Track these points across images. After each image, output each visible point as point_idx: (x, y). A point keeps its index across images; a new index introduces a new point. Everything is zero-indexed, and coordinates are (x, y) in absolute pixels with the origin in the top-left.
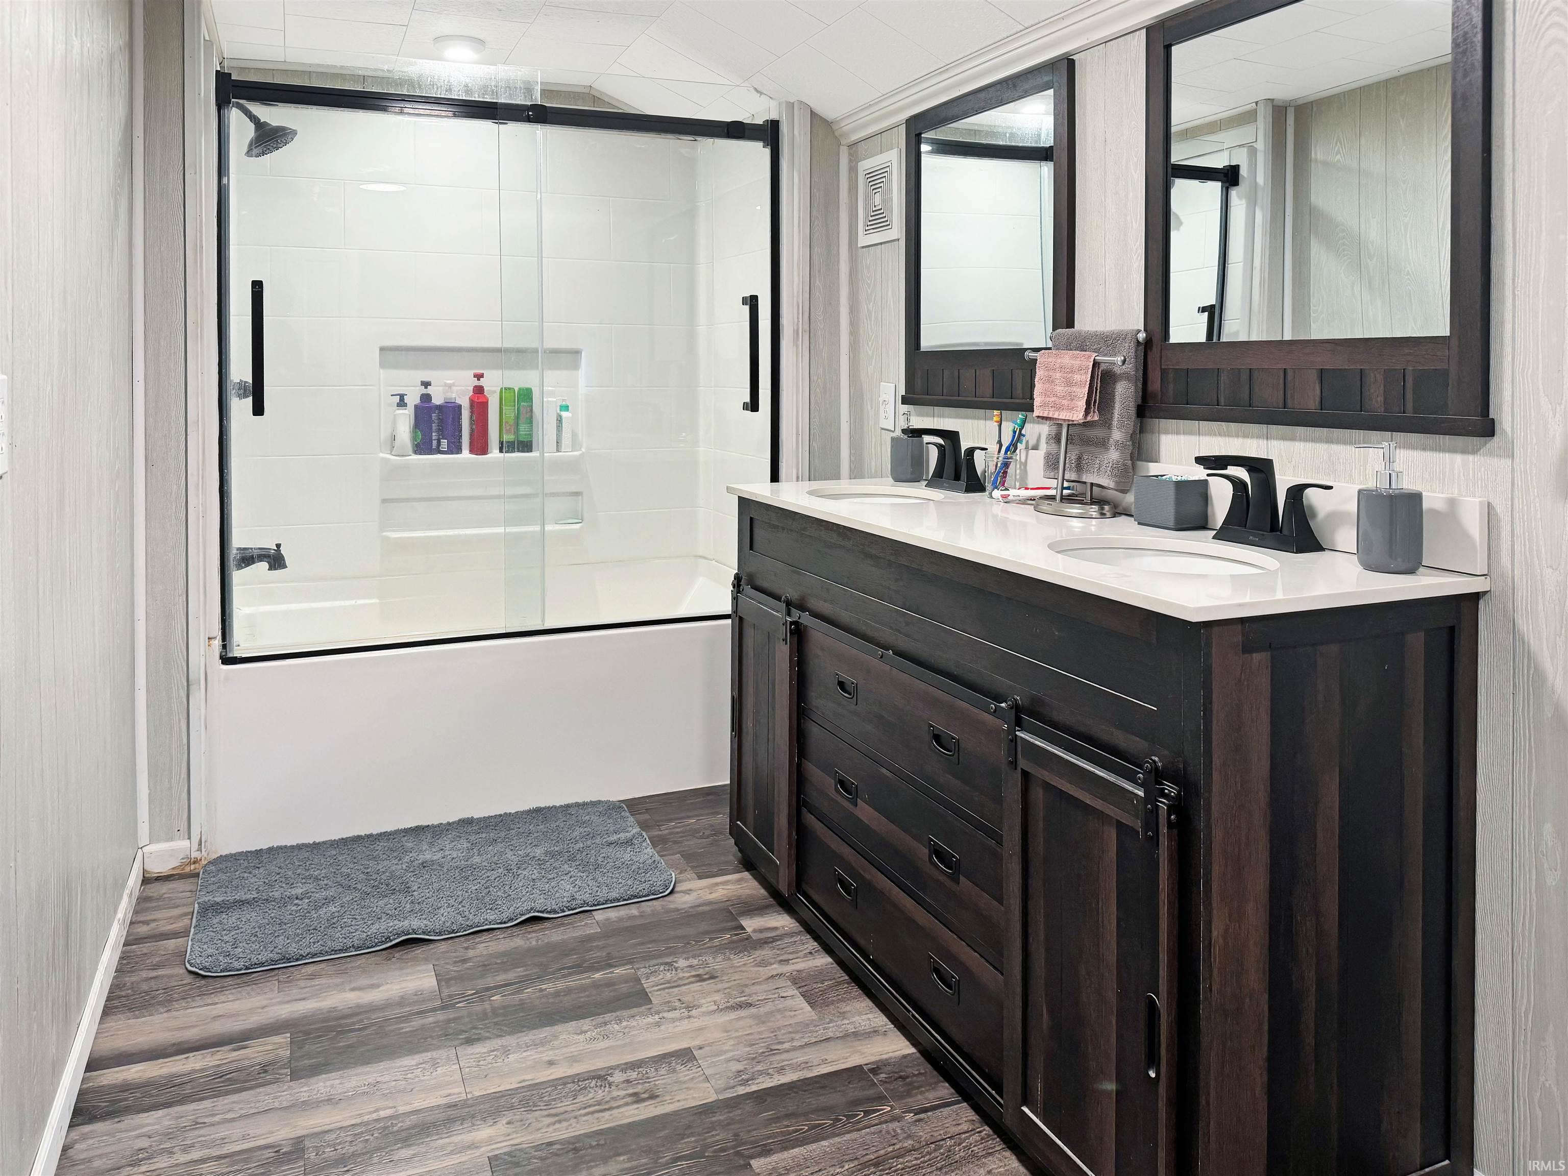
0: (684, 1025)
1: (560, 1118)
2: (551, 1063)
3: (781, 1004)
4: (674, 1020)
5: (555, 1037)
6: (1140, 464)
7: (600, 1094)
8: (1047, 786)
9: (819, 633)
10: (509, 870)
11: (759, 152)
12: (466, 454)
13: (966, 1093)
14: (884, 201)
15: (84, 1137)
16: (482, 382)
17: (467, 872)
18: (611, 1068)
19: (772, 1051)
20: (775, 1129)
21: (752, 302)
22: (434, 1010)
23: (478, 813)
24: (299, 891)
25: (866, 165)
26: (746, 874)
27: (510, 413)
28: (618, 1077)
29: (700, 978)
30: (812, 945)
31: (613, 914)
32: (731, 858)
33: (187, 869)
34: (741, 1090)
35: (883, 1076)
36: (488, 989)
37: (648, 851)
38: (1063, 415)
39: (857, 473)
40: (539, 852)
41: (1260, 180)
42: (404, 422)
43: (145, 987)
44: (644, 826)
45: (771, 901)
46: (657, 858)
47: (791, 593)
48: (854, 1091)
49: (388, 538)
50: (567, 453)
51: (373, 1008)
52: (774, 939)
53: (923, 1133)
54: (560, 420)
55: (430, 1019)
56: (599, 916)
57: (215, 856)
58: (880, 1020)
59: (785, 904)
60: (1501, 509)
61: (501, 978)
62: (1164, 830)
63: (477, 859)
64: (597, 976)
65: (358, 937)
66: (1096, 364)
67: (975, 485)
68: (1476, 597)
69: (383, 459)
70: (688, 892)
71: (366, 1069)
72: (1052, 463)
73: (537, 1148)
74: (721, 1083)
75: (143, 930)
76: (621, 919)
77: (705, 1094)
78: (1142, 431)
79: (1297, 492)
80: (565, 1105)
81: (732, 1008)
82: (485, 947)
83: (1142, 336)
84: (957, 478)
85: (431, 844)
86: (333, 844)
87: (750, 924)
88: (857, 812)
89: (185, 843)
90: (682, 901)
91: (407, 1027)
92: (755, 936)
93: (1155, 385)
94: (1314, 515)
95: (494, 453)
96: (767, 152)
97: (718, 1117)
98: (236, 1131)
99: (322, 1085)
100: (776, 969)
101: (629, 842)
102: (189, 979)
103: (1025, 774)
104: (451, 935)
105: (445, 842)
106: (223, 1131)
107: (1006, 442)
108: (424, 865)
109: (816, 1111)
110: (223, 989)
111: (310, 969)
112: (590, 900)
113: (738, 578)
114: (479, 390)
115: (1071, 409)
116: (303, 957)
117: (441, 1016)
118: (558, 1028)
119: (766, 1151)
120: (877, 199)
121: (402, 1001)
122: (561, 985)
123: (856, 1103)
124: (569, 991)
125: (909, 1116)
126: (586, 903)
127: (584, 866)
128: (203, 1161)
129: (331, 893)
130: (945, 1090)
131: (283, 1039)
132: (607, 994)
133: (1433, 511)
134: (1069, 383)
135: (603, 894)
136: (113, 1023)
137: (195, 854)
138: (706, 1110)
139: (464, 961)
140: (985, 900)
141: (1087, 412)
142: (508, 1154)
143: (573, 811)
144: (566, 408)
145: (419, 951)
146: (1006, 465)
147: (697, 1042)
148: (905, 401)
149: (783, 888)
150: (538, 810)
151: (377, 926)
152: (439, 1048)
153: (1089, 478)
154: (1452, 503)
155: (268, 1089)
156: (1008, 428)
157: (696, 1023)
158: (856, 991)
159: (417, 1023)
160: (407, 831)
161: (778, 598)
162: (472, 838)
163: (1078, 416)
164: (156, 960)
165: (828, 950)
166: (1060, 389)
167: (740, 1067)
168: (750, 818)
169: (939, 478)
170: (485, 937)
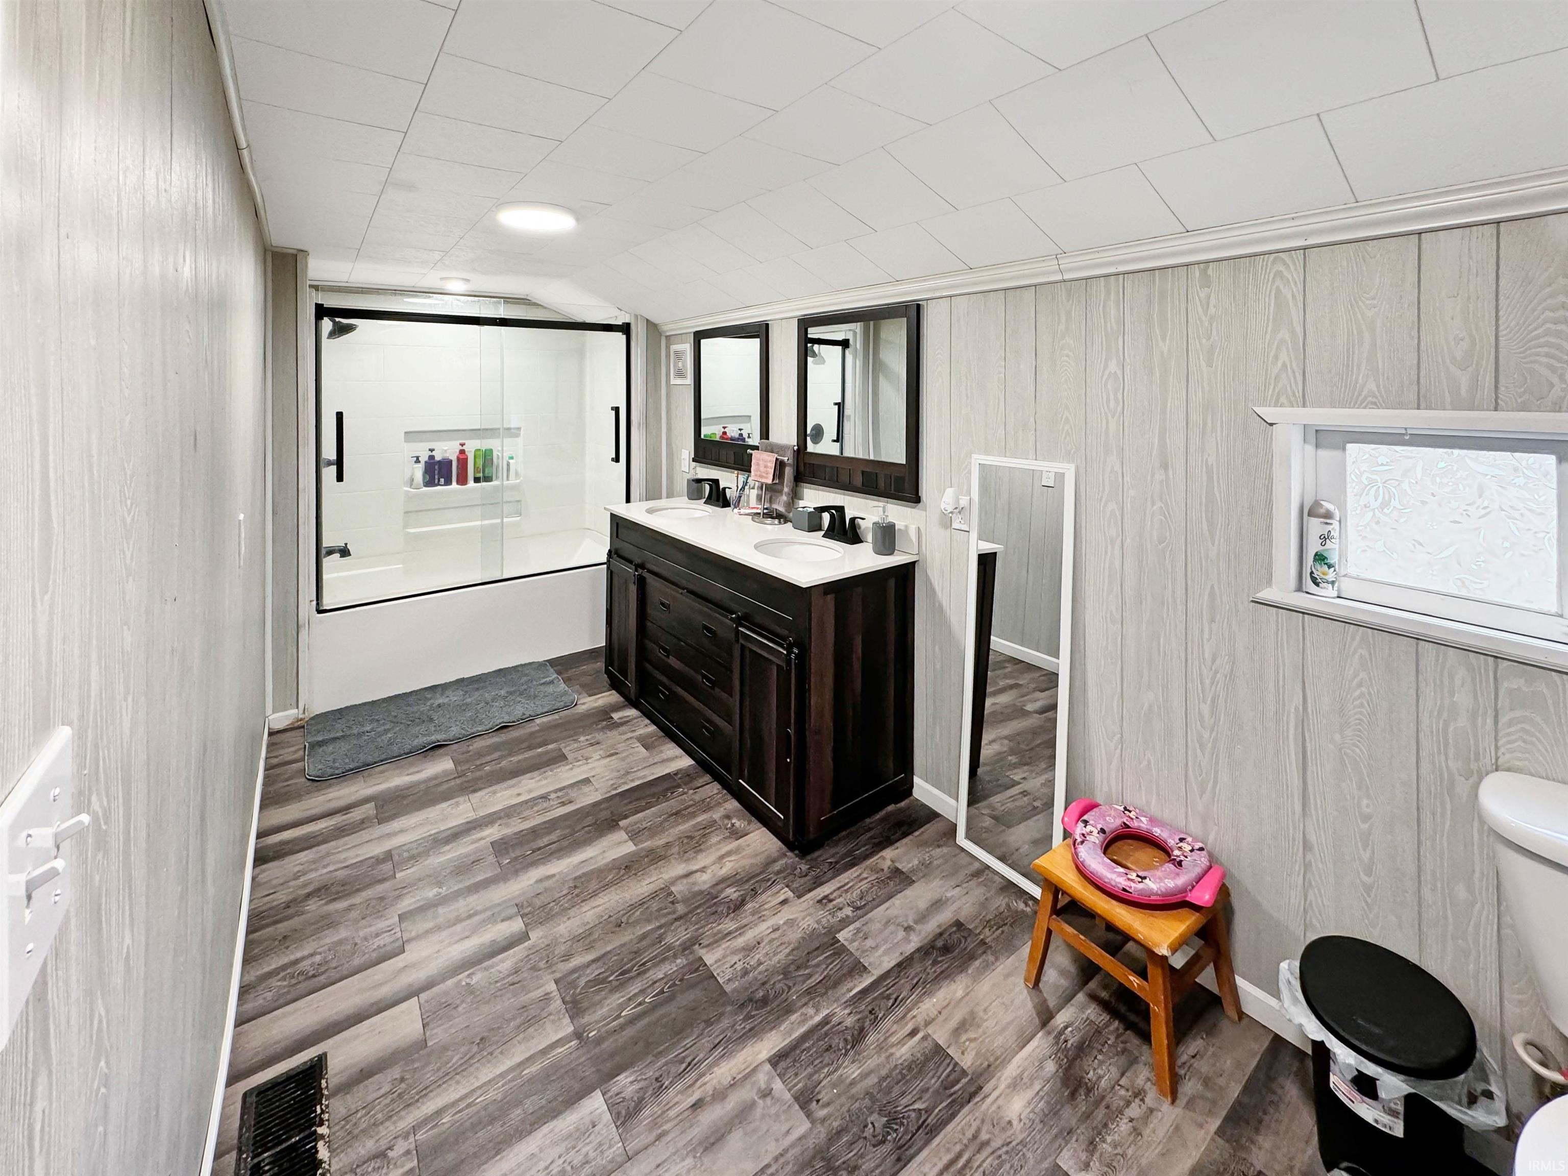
0: (586, 767)
1: (525, 819)
2: (519, 795)
3: (632, 751)
4: (579, 766)
5: (520, 782)
6: (796, 500)
7: (545, 805)
8: (751, 651)
9: (651, 579)
10: (487, 703)
11: (621, 337)
12: (454, 485)
13: (717, 778)
14: (683, 366)
15: (263, 871)
16: (464, 448)
17: (463, 707)
18: (550, 792)
19: (628, 773)
20: (630, 807)
21: (617, 410)
22: (455, 778)
23: (467, 675)
24: (368, 729)
25: (674, 347)
26: (614, 692)
27: (480, 463)
28: (553, 796)
29: (592, 745)
30: (647, 721)
31: (545, 719)
32: (605, 684)
33: (296, 725)
34: (614, 792)
35: (679, 776)
36: (482, 764)
37: (562, 686)
38: (763, 480)
39: (670, 495)
40: (503, 692)
41: (858, 347)
42: (419, 472)
43: (283, 791)
44: (559, 673)
45: (626, 703)
46: (567, 688)
47: (638, 561)
48: (666, 785)
49: (408, 533)
50: (513, 481)
51: (418, 783)
52: (628, 721)
53: (697, 798)
54: (508, 465)
55: (453, 783)
56: (538, 721)
57: (312, 715)
58: (679, 751)
59: (635, 704)
60: (922, 530)
61: (488, 758)
62: (793, 666)
63: (469, 700)
64: (540, 750)
65: (407, 748)
66: (777, 459)
67: (726, 503)
68: (913, 563)
69: (406, 491)
70: (584, 704)
71: (420, 812)
72: (759, 498)
73: (515, 834)
74: (605, 790)
75: (275, 761)
76: (549, 722)
77: (597, 797)
78: (797, 486)
79: (853, 520)
80: (527, 813)
81: (609, 756)
82: (479, 744)
83: (796, 448)
84: (718, 500)
85: (442, 695)
86: (384, 700)
87: (616, 716)
88: (669, 661)
89: (296, 711)
90: (581, 709)
91: (440, 789)
92: (619, 721)
93: (802, 469)
94: (860, 528)
95: (471, 484)
96: (624, 336)
97: (603, 806)
98: (351, 853)
99: (395, 825)
100: (629, 735)
101: (552, 682)
102: (309, 783)
103: (742, 646)
104: (459, 740)
105: (449, 692)
106: (343, 856)
107: (740, 487)
108: (439, 706)
109: (649, 796)
110: (330, 786)
111: (381, 768)
112: (533, 714)
113: (610, 551)
114: (462, 452)
115: (767, 478)
116: (376, 763)
117: (458, 781)
118: (522, 777)
119: (626, 817)
120: (680, 365)
121: (435, 777)
122: (520, 757)
123: (668, 789)
124: (526, 759)
125: (691, 791)
126: (531, 716)
127: (528, 697)
128: (336, 870)
129: (387, 727)
130: (708, 778)
131: (372, 805)
132: (545, 759)
133: (899, 530)
134: (766, 467)
135: (540, 710)
136: (266, 813)
137: (301, 716)
138: (596, 804)
139: (468, 752)
140: (724, 696)
141: (773, 480)
142: (501, 839)
143: (520, 669)
144: (512, 458)
145: (442, 751)
146: (740, 497)
147: (592, 774)
148: (694, 460)
149: (633, 697)
150: (500, 670)
151: (417, 741)
152: (459, 796)
153: (775, 506)
154: (906, 526)
155: (366, 831)
156: (742, 478)
157: (590, 766)
158: (668, 740)
159: (445, 786)
160: (426, 689)
161: (630, 562)
162: (465, 689)
163: (770, 481)
164: (286, 776)
165: (654, 721)
166: (762, 469)
167: (612, 782)
168: (616, 664)
169: (709, 501)
170: (477, 739)
